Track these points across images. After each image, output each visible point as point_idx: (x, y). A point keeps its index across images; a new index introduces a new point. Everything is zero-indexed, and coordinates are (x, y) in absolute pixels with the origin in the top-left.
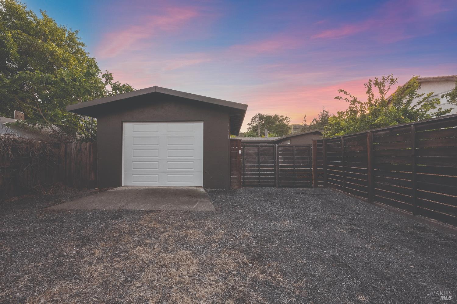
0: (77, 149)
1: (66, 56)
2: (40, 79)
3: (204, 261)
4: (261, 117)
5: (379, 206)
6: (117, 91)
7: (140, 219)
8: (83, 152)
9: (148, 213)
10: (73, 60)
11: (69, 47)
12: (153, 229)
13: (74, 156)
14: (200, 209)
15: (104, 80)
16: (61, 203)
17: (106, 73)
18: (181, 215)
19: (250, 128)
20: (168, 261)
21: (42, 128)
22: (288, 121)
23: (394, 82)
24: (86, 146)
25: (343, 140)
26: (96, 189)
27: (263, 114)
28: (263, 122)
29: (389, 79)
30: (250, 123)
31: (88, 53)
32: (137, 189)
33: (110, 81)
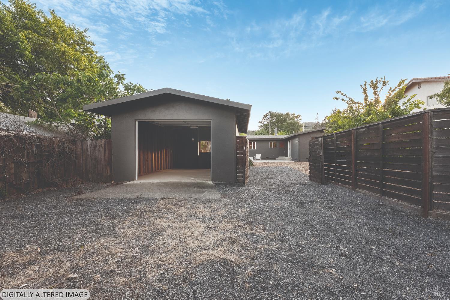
0: (93, 146)
1: (76, 56)
2: (57, 81)
3: (210, 225)
4: (273, 115)
5: (359, 192)
6: (129, 91)
7: (156, 203)
8: (98, 148)
9: (162, 200)
10: (84, 60)
11: (78, 46)
12: (168, 209)
13: (90, 152)
14: (207, 197)
15: (116, 80)
16: (83, 194)
17: (119, 74)
18: (191, 200)
19: (261, 126)
20: (182, 226)
21: (58, 126)
22: (300, 119)
23: (386, 84)
24: (101, 144)
25: (335, 137)
26: (112, 183)
27: (274, 112)
28: (275, 120)
29: (381, 81)
30: (261, 121)
31: (97, 52)
32: (151, 183)
33: (122, 81)
